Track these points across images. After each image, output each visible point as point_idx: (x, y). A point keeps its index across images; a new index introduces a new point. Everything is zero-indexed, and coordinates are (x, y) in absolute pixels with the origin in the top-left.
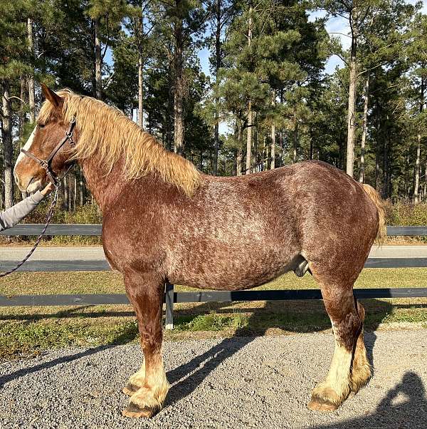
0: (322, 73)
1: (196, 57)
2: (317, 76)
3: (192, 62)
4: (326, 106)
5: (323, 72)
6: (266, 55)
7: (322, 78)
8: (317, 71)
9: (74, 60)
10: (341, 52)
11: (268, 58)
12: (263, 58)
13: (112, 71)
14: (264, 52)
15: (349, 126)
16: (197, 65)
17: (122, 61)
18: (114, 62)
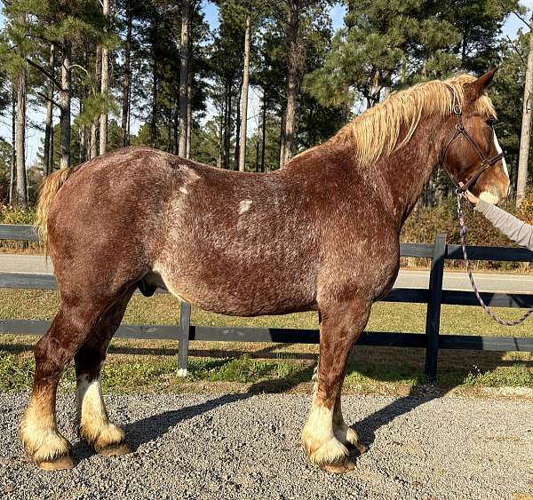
0: (497, 38)
1: (327, 17)
2: (490, 42)
3: (321, 23)
4: (503, 84)
5: (499, 37)
6: (402, 9)
7: (497, 45)
8: (491, 35)
9: (167, 21)
10: (518, 8)
11: (405, 14)
12: (399, 14)
13: (217, 35)
14: (400, 6)
15: (525, 111)
16: (328, 27)
17: (230, 22)
18: (220, 24)
